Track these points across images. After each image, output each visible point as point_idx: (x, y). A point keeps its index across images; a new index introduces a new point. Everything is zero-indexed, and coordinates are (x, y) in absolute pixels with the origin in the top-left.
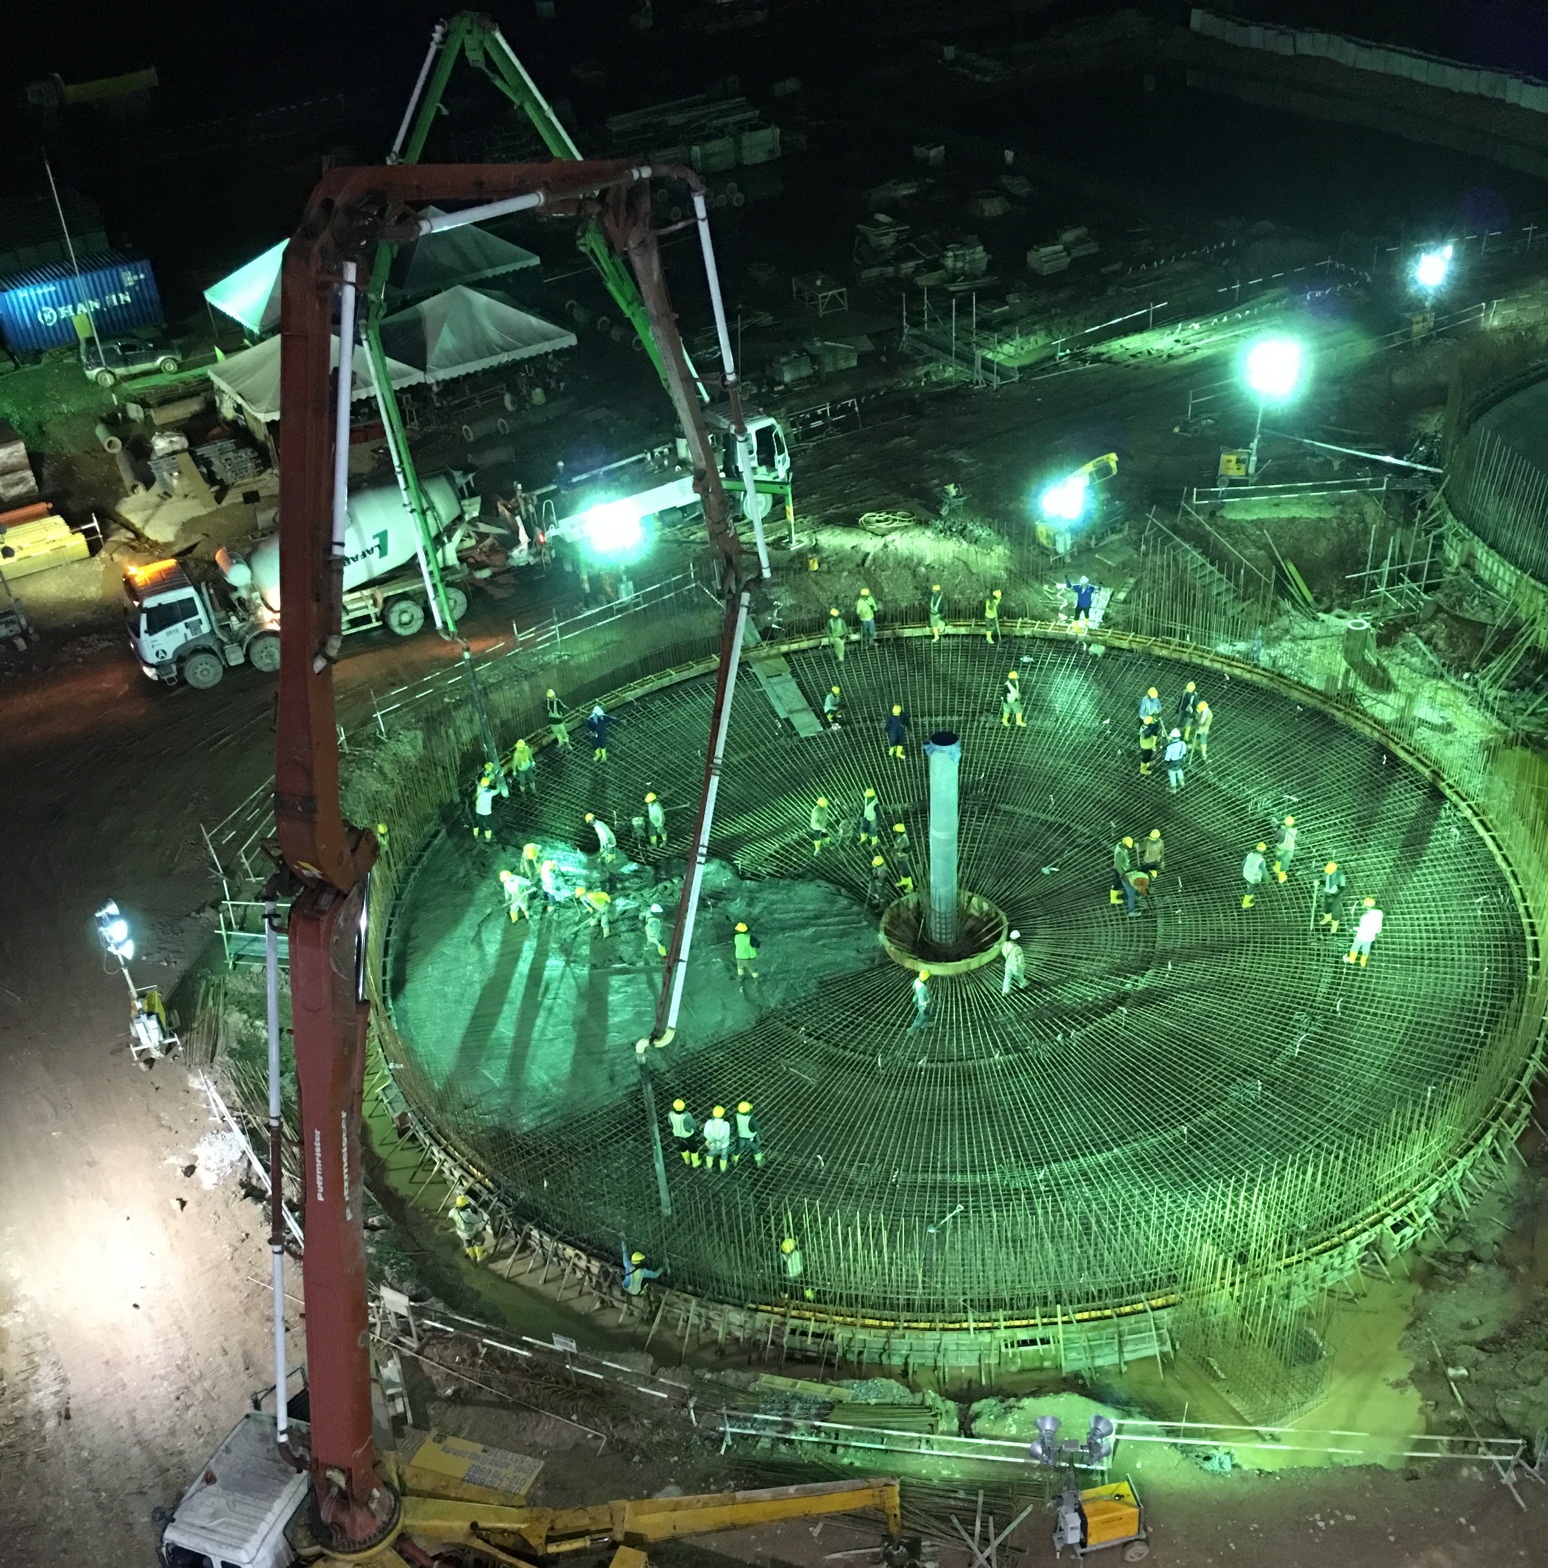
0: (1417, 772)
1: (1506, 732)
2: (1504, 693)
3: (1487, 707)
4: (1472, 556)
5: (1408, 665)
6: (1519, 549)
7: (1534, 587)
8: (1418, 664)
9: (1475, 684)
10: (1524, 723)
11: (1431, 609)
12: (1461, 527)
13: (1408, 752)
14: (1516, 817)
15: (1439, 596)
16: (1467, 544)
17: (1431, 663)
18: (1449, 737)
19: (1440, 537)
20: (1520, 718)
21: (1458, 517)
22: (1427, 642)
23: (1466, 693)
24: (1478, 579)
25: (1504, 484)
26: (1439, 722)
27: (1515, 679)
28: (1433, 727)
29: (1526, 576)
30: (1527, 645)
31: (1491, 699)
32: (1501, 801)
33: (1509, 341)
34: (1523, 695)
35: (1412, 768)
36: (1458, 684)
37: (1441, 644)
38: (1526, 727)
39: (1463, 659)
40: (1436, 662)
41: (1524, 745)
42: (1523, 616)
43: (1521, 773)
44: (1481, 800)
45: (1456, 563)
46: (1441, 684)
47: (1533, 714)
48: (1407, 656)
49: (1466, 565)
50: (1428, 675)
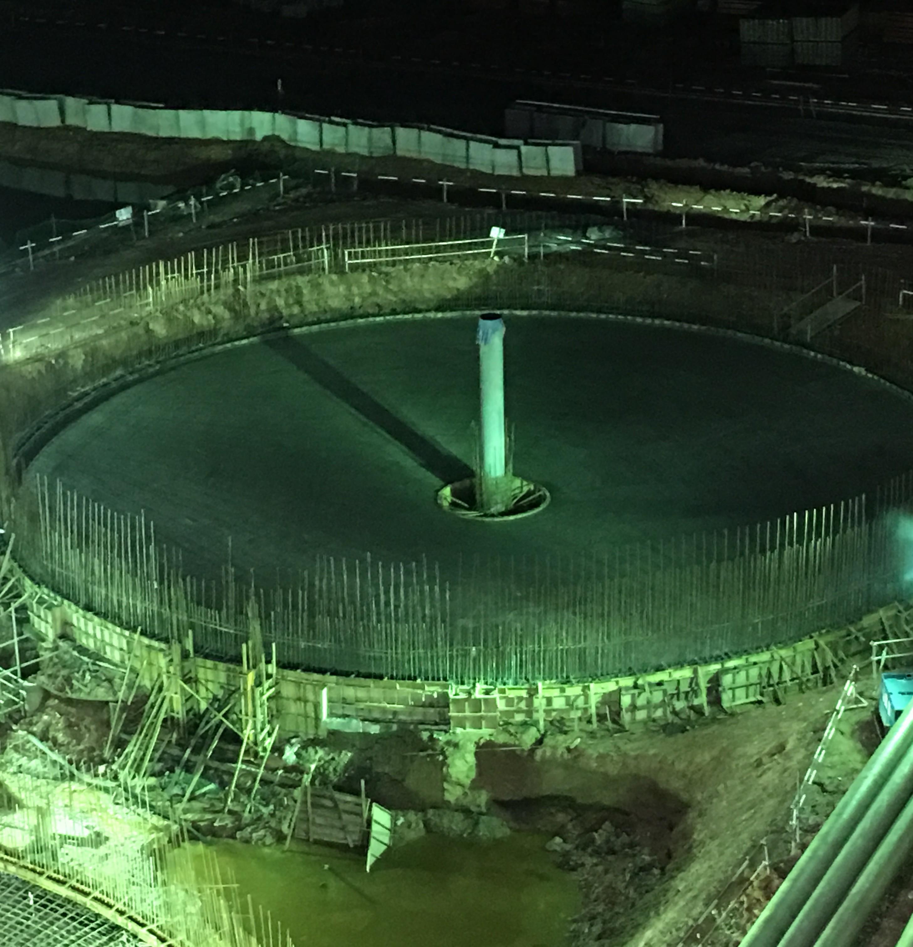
0: (75, 904)
1: (168, 827)
2: (152, 781)
3: (136, 803)
4: (66, 624)
5: (28, 772)
6: (120, 606)
7: (149, 647)
8: (41, 769)
9: (115, 778)
10: (185, 811)
11: (36, 699)
12: (45, 592)
13: (58, 881)
14: (209, 930)
15: (42, 679)
16: (57, 611)
17: (54, 762)
18: (103, 850)
19: (23, 608)
20: (180, 807)
21: (38, 581)
22: (44, 738)
23: (106, 790)
24: (83, 650)
25: (79, 534)
26: (86, 834)
27: (159, 760)
28: (81, 843)
29: (136, 636)
30: (162, 716)
31: (138, 791)
32: (186, 915)
33: (39, 372)
34: (175, 777)
35: (69, 901)
36: (95, 781)
37: (61, 737)
38: (189, 816)
39: (92, 749)
40: (60, 760)
41: (193, 838)
42: (148, 684)
43: (199, 874)
44: (162, 920)
45: (51, 635)
46: (75, 785)
47: (192, 798)
48: (24, 761)
49: (63, 636)
50: (55, 779)
